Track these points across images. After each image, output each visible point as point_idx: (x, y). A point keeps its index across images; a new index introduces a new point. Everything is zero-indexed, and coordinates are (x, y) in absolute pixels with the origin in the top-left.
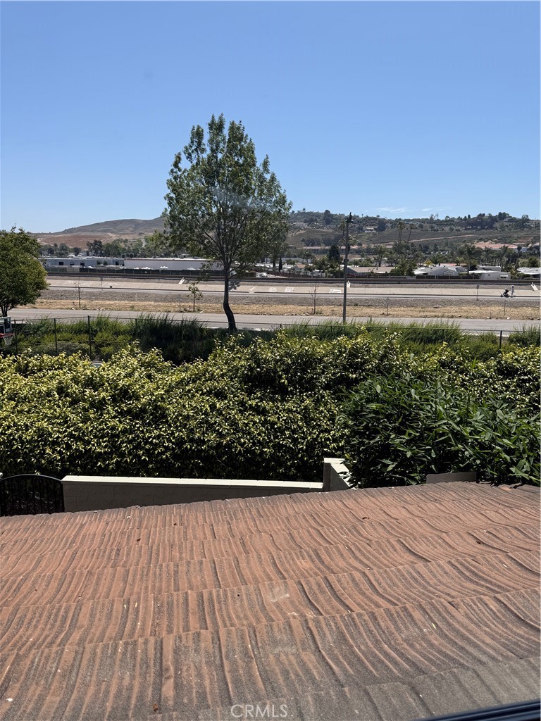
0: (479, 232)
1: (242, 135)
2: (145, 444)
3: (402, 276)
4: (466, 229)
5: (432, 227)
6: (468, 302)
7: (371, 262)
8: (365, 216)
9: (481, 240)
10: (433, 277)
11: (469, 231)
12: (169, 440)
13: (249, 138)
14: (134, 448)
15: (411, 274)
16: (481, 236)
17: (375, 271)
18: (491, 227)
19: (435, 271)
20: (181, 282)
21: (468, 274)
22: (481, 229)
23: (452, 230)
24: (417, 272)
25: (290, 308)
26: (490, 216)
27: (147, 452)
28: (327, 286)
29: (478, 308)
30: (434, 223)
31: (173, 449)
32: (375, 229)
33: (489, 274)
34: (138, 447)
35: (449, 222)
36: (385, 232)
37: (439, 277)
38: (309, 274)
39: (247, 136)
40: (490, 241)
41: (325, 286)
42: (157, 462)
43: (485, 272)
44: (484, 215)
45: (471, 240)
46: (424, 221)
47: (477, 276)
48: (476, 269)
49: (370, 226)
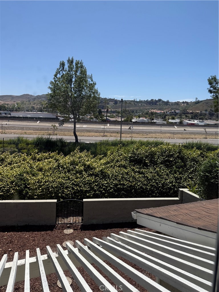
0: (152, 106)
1: (82, 66)
2: (103, 186)
3: (128, 122)
4: (147, 105)
5: (134, 104)
6: (158, 133)
7: (115, 116)
8: (109, 98)
9: (152, 109)
10: (139, 123)
11: (148, 106)
12: (111, 185)
13: (85, 67)
14: (99, 188)
15: (131, 121)
16: (152, 108)
17: (118, 120)
18: (156, 104)
19: (140, 120)
20: (38, 122)
21: (151, 122)
22: (152, 105)
23: (142, 105)
24: (133, 121)
25: (93, 134)
26: (155, 100)
27: (104, 189)
28: (100, 125)
29: (162, 135)
30: (135, 102)
31: (114, 188)
32: (114, 104)
33: (159, 122)
34: (100, 187)
35: (141, 102)
36: (117, 105)
37: (142, 123)
38: (92, 120)
39: (84, 66)
40: (156, 110)
41: (99, 125)
42: (108, 193)
43: (157, 121)
44: (153, 99)
45: (149, 109)
46: (132, 101)
47: (155, 123)
48: (154, 120)
49: (112, 102)
